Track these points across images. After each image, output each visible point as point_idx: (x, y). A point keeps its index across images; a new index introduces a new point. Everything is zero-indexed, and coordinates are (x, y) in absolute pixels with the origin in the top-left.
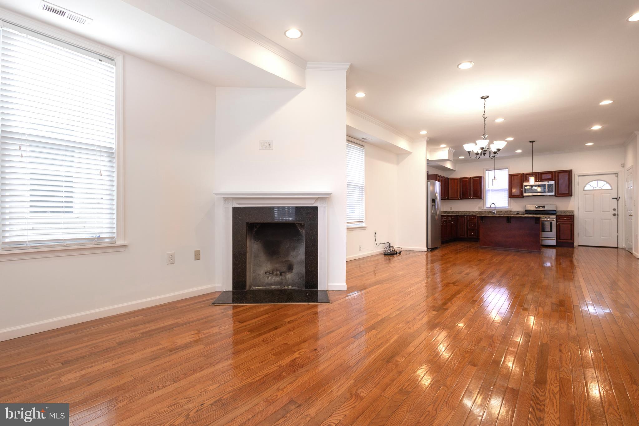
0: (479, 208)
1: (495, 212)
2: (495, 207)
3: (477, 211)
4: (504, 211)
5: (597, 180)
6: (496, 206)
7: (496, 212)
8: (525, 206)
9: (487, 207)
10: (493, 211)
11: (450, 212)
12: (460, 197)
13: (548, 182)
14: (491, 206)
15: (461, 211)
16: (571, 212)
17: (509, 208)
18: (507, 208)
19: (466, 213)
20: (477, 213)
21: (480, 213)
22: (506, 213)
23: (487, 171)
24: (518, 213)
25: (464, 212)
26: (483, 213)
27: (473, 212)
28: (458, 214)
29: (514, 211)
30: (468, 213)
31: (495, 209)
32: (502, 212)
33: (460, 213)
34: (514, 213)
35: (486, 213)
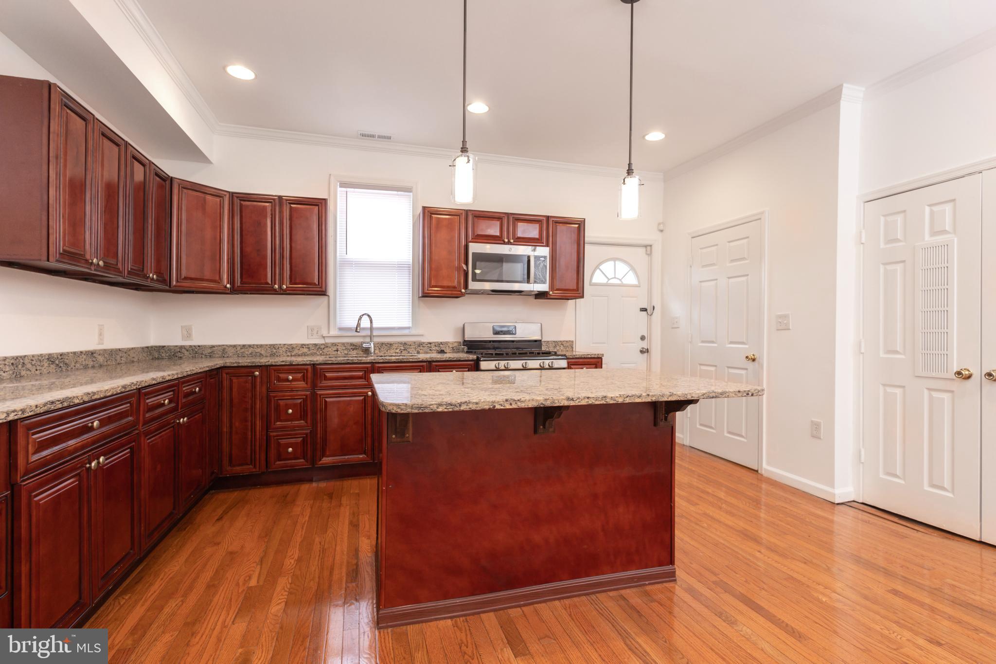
0: (311, 330)
1: (372, 350)
2: (371, 329)
3: (303, 346)
4: (401, 343)
5: (615, 259)
6: (375, 325)
7: (375, 347)
8: (464, 325)
9: (341, 329)
10: (364, 345)
11: (181, 347)
12: (232, 282)
13: (534, 250)
14: (359, 324)
15: (235, 346)
16: (568, 344)
17: (413, 332)
18: (406, 332)
19: (258, 354)
20: (305, 350)
21: (315, 351)
22: (404, 350)
23: (340, 187)
24: (443, 349)
25: (247, 348)
26: (325, 350)
27: (287, 348)
28: (224, 357)
29: (430, 343)
30: (268, 355)
31: (373, 336)
32: (394, 346)
33: (231, 351)
34: (430, 350)
35: (337, 351)
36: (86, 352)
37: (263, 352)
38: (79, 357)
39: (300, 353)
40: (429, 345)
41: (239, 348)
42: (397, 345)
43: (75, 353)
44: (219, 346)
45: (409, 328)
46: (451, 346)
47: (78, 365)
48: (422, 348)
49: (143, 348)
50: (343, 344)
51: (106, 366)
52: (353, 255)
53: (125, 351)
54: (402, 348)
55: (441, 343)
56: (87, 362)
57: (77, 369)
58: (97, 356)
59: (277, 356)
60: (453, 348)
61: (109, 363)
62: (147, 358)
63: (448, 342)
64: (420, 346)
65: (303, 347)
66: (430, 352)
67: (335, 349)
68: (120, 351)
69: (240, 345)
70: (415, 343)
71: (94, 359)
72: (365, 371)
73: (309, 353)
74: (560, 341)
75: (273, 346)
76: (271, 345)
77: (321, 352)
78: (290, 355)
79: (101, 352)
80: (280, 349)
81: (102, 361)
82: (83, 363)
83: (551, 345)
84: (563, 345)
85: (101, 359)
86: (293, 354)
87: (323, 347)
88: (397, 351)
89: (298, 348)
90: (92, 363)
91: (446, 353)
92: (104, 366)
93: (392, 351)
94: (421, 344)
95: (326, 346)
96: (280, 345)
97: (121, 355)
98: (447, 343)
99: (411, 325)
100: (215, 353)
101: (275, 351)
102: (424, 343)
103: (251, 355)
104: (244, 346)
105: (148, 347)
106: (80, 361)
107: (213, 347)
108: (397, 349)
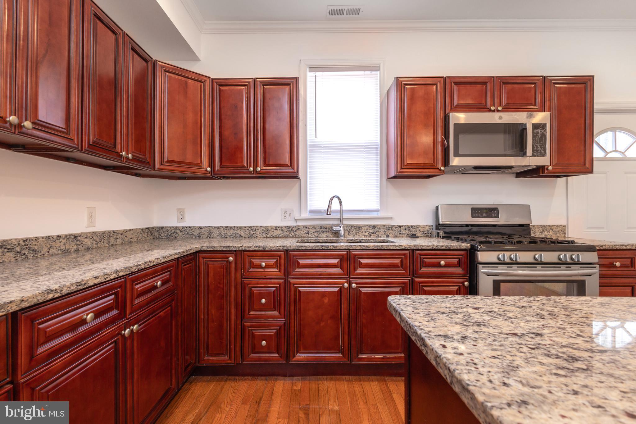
0: (285, 213)
1: (342, 232)
2: (341, 211)
3: (277, 228)
4: (370, 226)
5: (616, 129)
6: (344, 208)
7: (344, 230)
8: (437, 208)
9: (312, 212)
10: (335, 229)
11: (176, 228)
12: (212, 166)
13: (532, 116)
14: (329, 207)
15: (218, 228)
16: (559, 229)
17: (380, 214)
18: (374, 215)
19: (238, 235)
20: (279, 232)
21: (288, 234)
22: (373, 233)
23: (310, 72)
24: (414, 233)
25: (229, 230)
26: (297, 233)
27: (263, 230)
28: (210, 238)
29: (400, 227)
30: (247, 236)
31: (343, 218)
32: (364, 229)
33: (215, 233)
34: (400, 233)
35: (308, 233)
36: (66, 236)
37: (242, 234)
38: (55, 241)
39: (275, 234)
40: (399, 229)
41: (222, 230)
42: (366, 228)
43: (48, 238)
44: (206, 227)
45: (377, 211)
46: (422, 229)
47: (52, 251)
48: (391, 231)
49: (142, 229)
50: (314, 226)
51: (96, 248)
52: (323, 137)
53: (121, 233)
54: (371, 231)
55: (411, 226)
56: (67, 247)
57: (53, 255)
58: (83, 240)
59: (254, 237)
60: (424, 231)
61: (99, 245)
62: (148, 238)
63: (419, 226)
64: (389, 230)
65: (277, 230)
66: (400, 235)
67: (306, 232)
68: (115, 233)
69: (223, 227)
70: (384, 226)
71: (78, 243)
72: (341, 259)
73: (282, 235)
74: (549, 226)
75: (251, 228)
76: (249, 227)
77: (293, 234)
78: (265, 237)
79: (89, 235)
80: (257, 230)
81: (90, 244)
82: (61, 248)
83: (537, 229)
84: (552, 230)
85: (88, 242)
86: (268, 236)
87: (295, 229)
88: (366, 234)
89: (272, 230)
90: (75, 247)
91: (418, 237)
92: (93, 249)
93: (361, 234)
94: (390, 227)
95: (298, 228)
96: (257, 226)
97: (115, 237)
98: (417, 226)
99: (379, 208)
100: (203, 233)
101: (252, 232)
102: (393, 226)
103: (232, 237)
104: (226, 227)
105: (148, 228)
106: (57, 246)
107: (201, 228)
108: (366, 232)
